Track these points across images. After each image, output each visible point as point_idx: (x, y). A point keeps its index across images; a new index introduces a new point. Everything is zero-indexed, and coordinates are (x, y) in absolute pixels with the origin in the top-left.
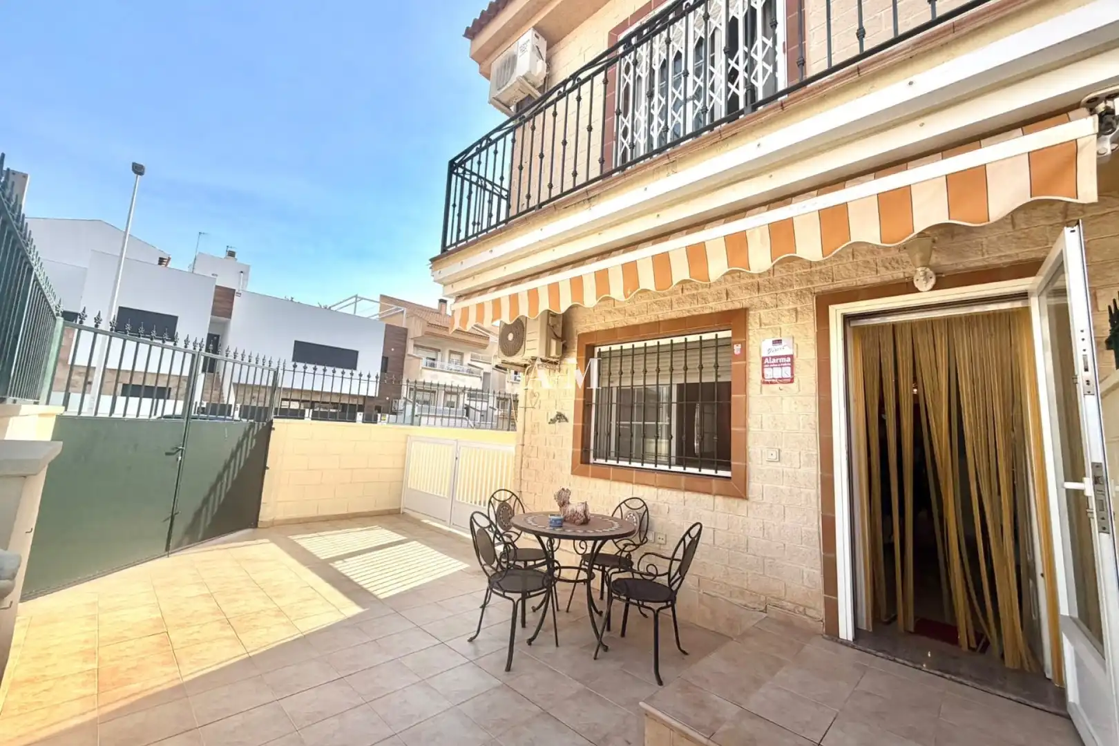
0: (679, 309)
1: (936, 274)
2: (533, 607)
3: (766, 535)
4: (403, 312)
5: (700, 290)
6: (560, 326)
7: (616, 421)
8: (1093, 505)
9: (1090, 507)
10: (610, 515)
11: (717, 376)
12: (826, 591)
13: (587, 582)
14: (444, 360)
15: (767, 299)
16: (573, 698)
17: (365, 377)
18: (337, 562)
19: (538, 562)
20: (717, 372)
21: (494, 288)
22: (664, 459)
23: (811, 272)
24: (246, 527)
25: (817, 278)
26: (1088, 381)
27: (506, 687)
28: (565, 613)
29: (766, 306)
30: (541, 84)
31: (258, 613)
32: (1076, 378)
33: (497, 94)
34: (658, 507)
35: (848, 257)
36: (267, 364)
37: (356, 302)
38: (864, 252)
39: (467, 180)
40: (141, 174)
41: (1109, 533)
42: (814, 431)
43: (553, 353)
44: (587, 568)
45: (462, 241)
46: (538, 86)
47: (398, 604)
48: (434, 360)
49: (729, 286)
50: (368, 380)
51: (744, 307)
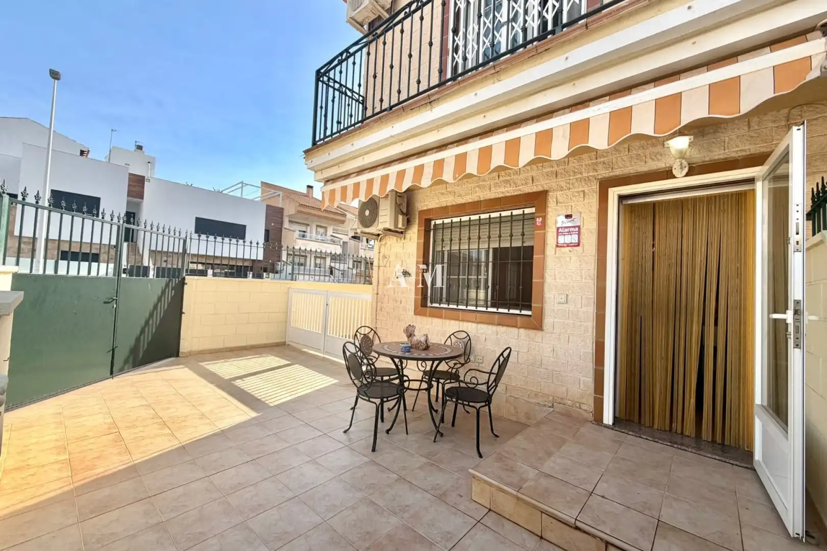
0: (496, 191)
1: (689, 164)
2: (388, 408)
3: (555, 355)
4: (279, 195)
5: (513, 177)
6: (405, 205)
7: (447, 275)
8: (791, 329)
9: (789, 330)
10: (443, 343)
11: (523, 242)
12: (596, 392)
13: (428, 390)
14: (312, 232)
15: (563, 184)
16: (421, 468)
17: (254, 244)
18: (237, 381)
19: (392, 377)
20: (523, 239)
21: (355, 175)
22: (482, 303)
23: (596, 162)
24: (171, 357)
25: (600, 166)
26: (797, 242)
27: (374, 463)
28: (411, 412)
29: (562, 189)
30: (389, 6)
31: (187, 416)
32: (790, 240)
33: (353, 14)
34: (478, 337)
35: (625, 151)
36: (177, 234)
37: (242, 187)
38: (637, 147)
39: (331, 87)
40: (58, 79)
41: (800, 348)
42: (593, 282)
43: (400, 226)
44: (427, 380)
45: (329, 136)
46: (386, 9)
47: (289, 408)
48: (305, 232)
49: (534, 174)
50: (257, 247)
51: (545, 189)
